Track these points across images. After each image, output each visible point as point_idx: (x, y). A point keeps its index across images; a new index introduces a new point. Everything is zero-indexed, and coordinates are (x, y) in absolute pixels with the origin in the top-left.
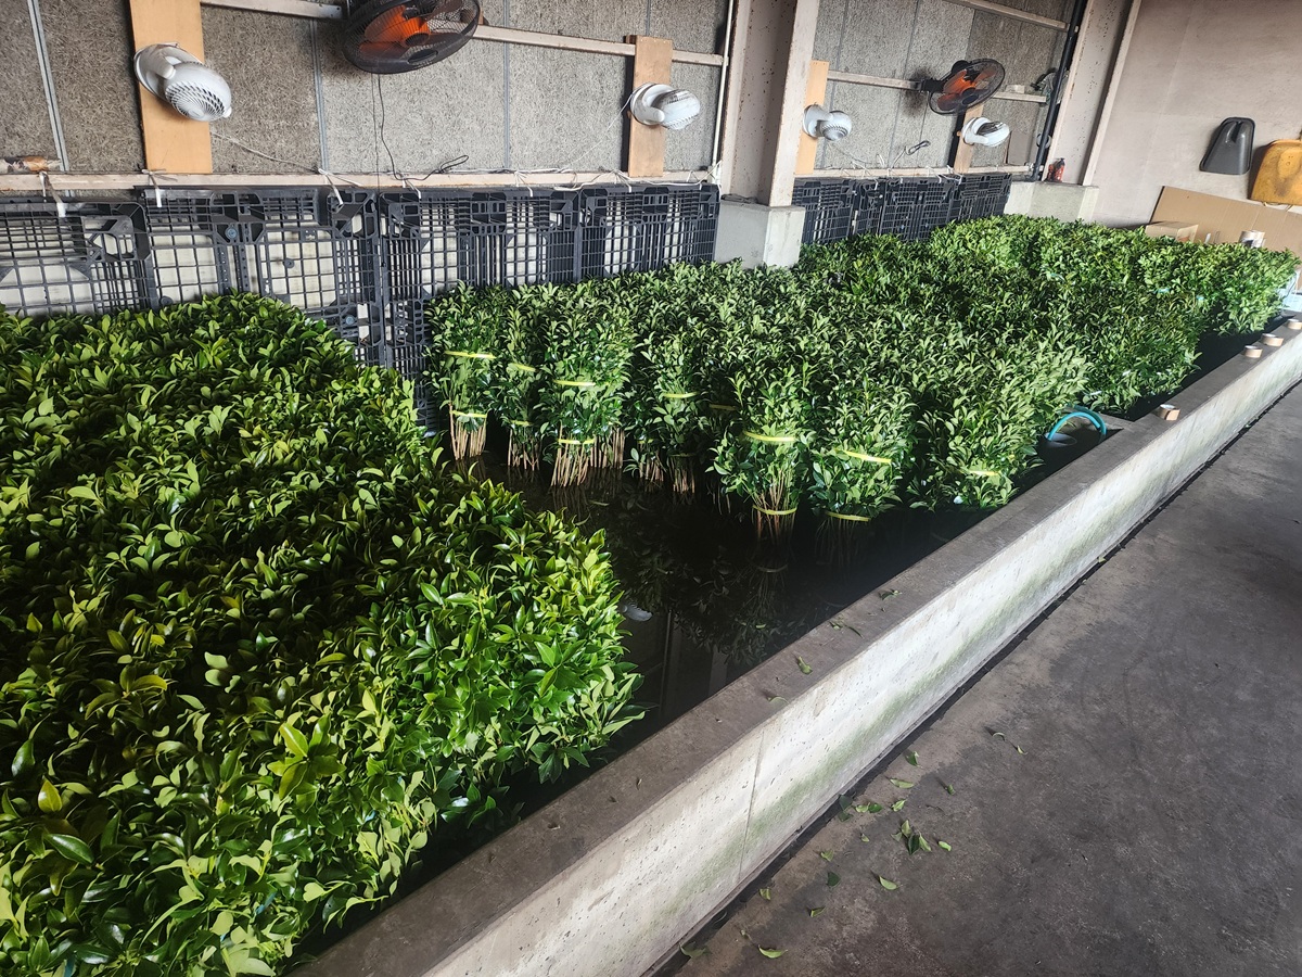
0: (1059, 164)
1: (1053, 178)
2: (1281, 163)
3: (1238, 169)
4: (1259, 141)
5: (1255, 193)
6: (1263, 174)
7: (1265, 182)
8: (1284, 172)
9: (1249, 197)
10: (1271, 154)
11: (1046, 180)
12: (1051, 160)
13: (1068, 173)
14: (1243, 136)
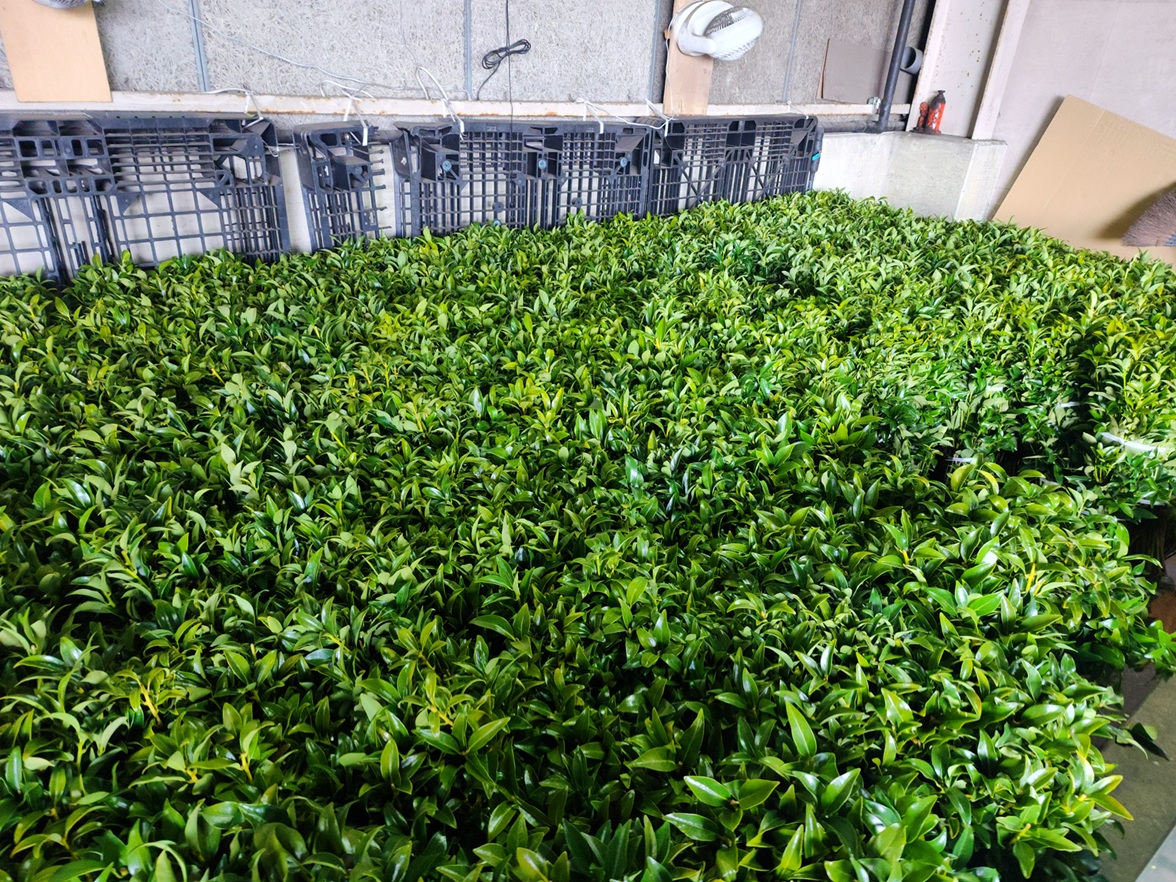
0: (938, 99)
1: (924, 127)
11: (915, 130)
12: (923, 94)
13: (951, 118)
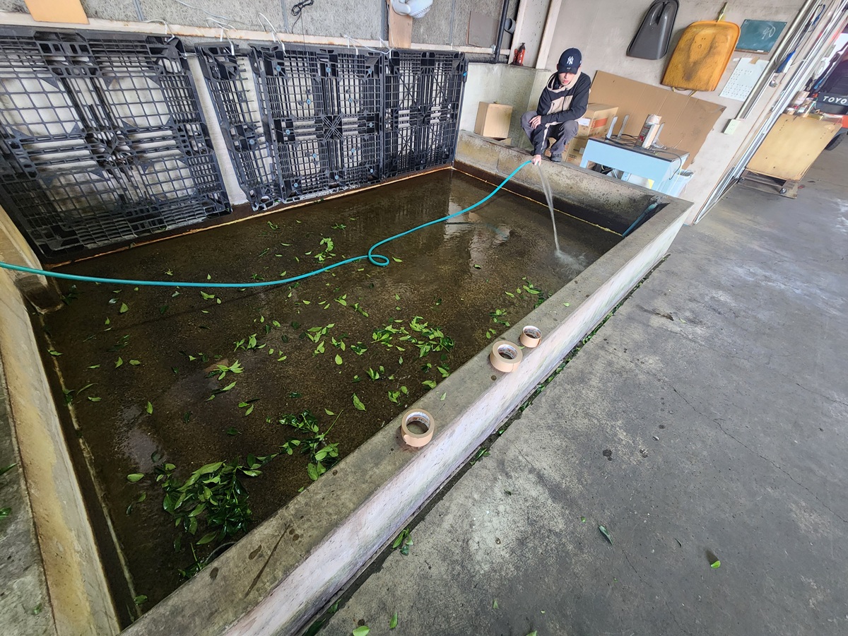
0: (522, 48)
1: (516, 62)
2: (694, 46)
3: (656, 53)
4: (680, 23)
5: (667, 80)
6: (678, 58)
7: (677, 66)
8: (694, 56)
9: (661, 82)
10: (687, 37)
12: (516, 44)
13: (527, 57)
14: (666, 18)
